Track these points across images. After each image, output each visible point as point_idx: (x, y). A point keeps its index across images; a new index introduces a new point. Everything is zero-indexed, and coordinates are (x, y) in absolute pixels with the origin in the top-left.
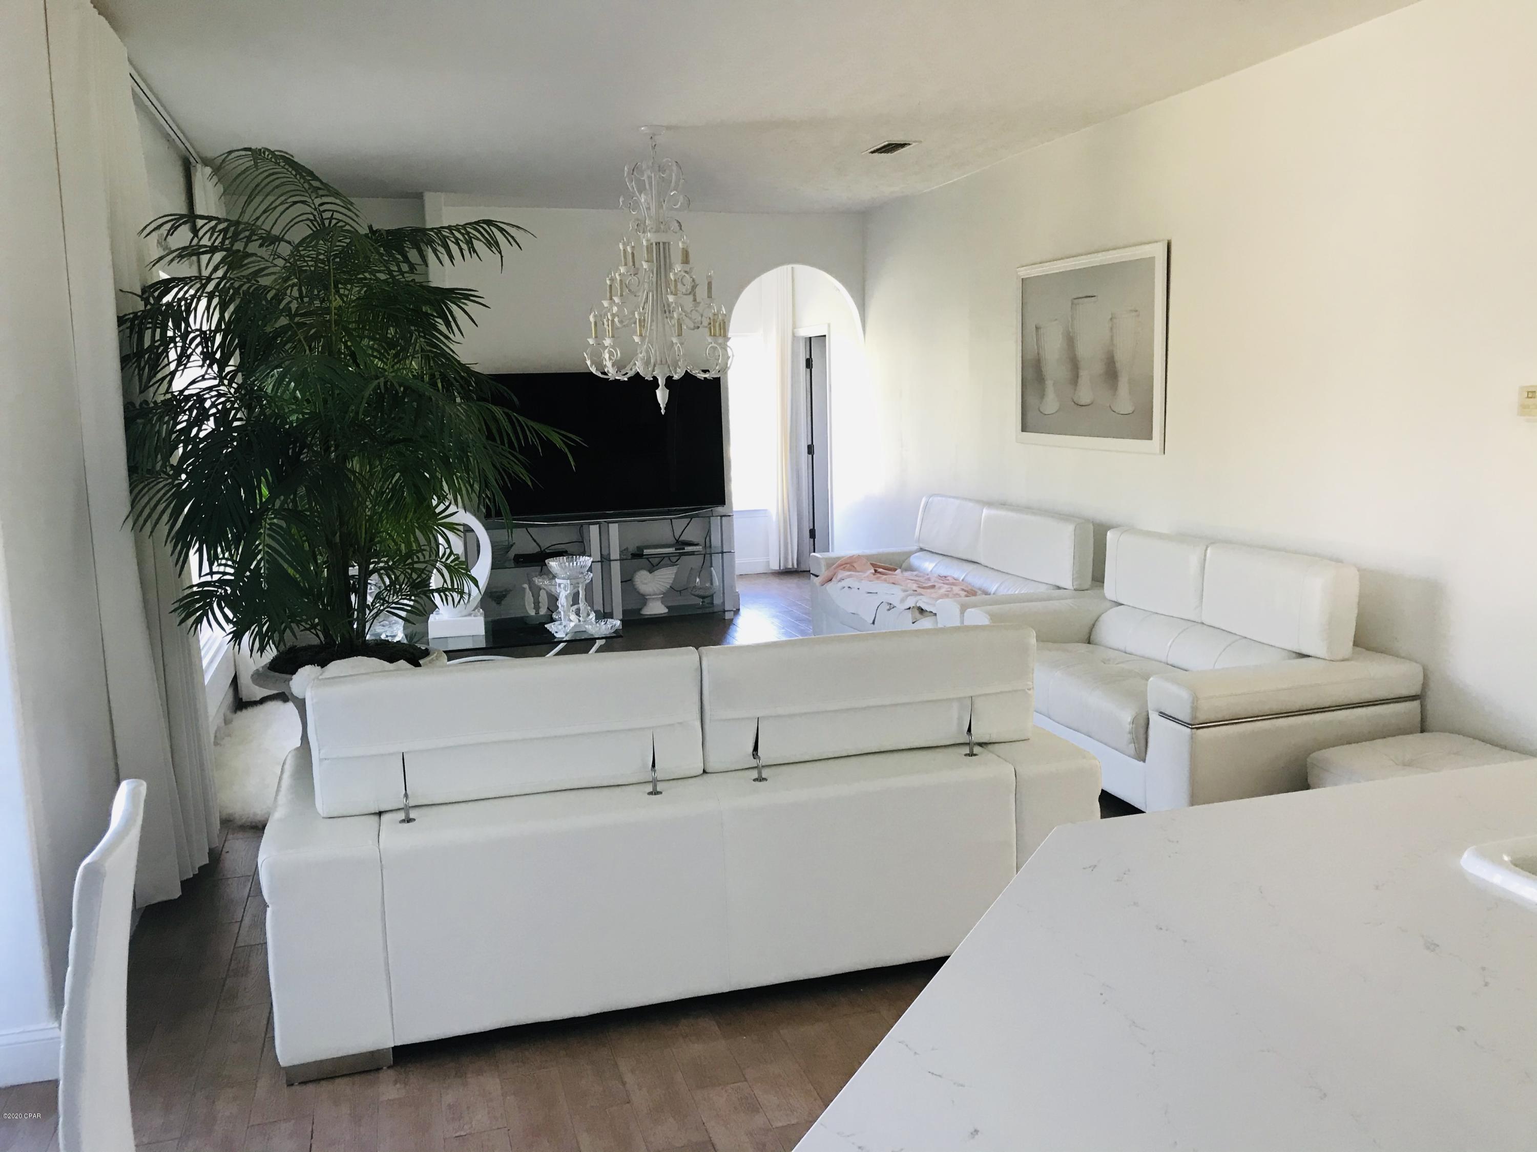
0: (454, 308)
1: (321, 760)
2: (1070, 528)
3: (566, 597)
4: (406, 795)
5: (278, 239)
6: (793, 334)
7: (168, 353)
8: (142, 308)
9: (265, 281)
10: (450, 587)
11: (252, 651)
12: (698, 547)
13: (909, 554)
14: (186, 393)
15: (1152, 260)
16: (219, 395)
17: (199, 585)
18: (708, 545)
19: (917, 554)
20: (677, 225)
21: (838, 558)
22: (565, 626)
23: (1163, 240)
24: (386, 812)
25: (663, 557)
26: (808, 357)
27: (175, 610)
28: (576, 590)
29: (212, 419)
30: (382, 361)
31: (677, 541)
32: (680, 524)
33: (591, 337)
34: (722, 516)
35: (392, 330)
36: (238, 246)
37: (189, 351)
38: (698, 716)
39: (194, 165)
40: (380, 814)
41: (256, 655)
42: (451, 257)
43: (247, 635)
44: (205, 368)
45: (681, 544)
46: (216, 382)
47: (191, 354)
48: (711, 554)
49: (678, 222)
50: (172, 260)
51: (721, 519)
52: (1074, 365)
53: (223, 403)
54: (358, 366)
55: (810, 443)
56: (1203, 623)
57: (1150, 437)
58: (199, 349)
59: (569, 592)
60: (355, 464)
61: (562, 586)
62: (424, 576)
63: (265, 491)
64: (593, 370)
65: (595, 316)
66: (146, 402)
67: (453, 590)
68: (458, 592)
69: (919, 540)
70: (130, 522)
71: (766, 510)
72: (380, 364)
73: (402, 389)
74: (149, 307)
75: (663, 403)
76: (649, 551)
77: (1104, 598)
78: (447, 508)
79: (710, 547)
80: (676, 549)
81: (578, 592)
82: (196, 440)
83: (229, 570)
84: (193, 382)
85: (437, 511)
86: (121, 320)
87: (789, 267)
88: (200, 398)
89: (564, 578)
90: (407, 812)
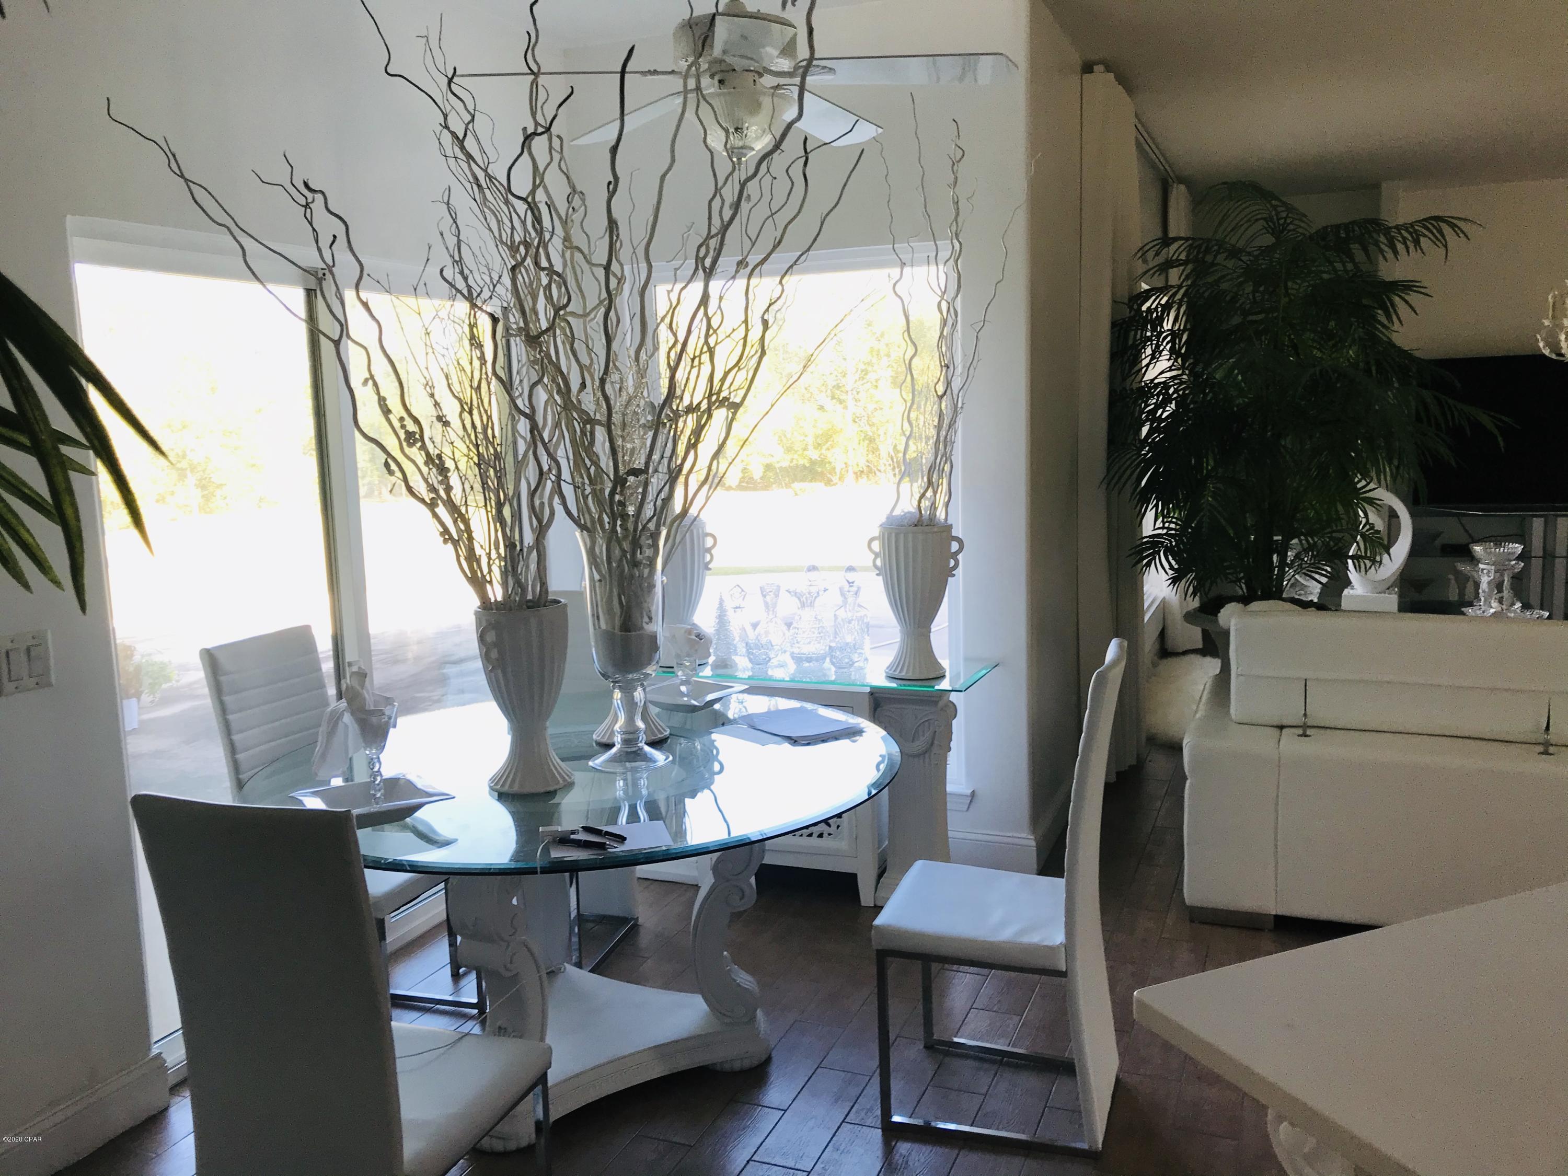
0: (1397, 299)
1: (1238, 675)
3: (1489, 583)
4: (1305, 715)
5: (1241, 251)
7: (1145, 349)
8: (1128, 315)
9: (1224, 286)
10: (1363, 554)
11: (1186, 595)
14: (1156, 381)
16: (1181, 383)
17: (1150, 537)
22: (1484, 612)
24: (1287, 726)
27: (1130, 555)
28: (1501, 579)
29: (1174, 402)
30: (1321, 352)
33: (1547, 318)
35: (1332, 323)
36: (1209, 258)
37: (1162, 348)
39: (1170, 184)
40: (1281, 727)
41: (1189, 599)
42: (1396, 252)
43: (1184, 581)
44: (1171, 362)
46: (1180, 372)
47: (1163, 350)
50: (1154, 273)
53: (1184, 389)
54: (1298, 355)
58: (1168, 347)
59: (1492, 578)
60: (1287, 442)
61: (1485, 571)
62: (1340, 545)
63: (1211, 462)
64: (1546, 352)
65: (1555, 297)
66: (1125, 389)
67: (1365, 557)
68: (1370, 560)
70: (1104, 486)
72: (1319, 354)
73: (1336, 375)
74: (1133, 313)
78: (1368, 484)
81: (1503, 581)
82: (1160, 420)
83: (1173, 526)
84: (1162, 372)
85: (1359, 486)
86: (1114, 324)
88: (1166, 385)
89: (1488, 564)
90: (1305, 729)
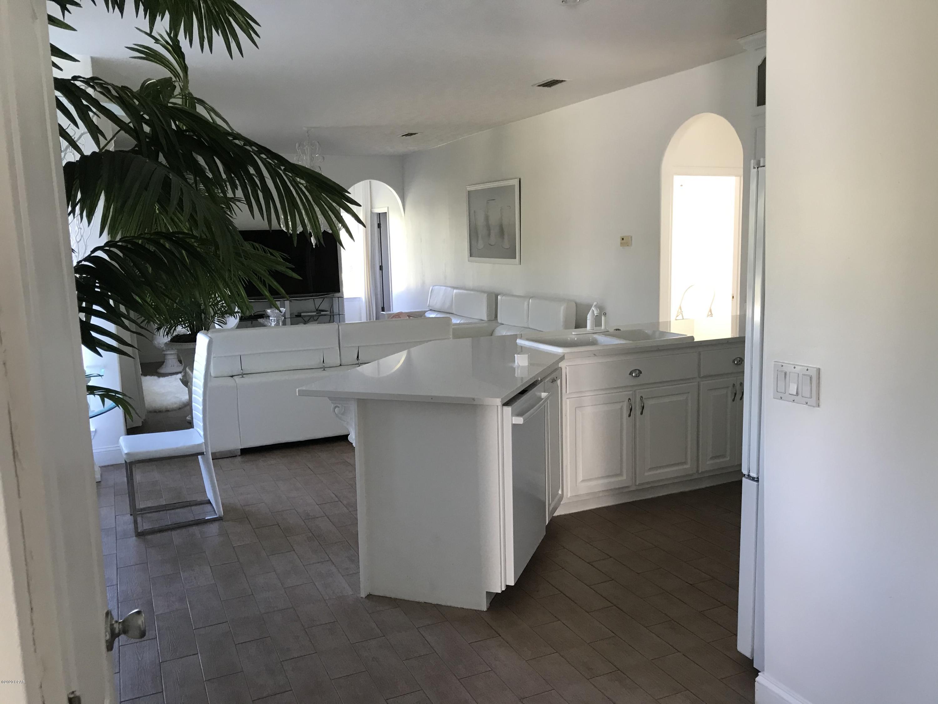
1: (214, 357)
2: (486, 295)
4: (243, 370)
6: (371, 211)
12: (327, 312)
13: (425, 312)
15: (514, 186)
18: (332, 311)
19: (429, 312)
20: (319, 168)
21: (394, 313)
23: (518, 178)
24: (234, 376)
25: (311, 317)
26: (379, 223)
28: (278, 323)
31: (317, 310)
32: (318, 301)
34: (338, 298)
38: (338, 345)
40: (232, 376)
45: (319, 311)
48: (333, 315)
49: (319, 167)
51: (338, 299)
52: (488, 227)
55: (381, 265)
56: (529, 328)
57: (515, 258)
59: (276, 323)
61: (273, 320)
64: (284, 229)
69: (429, 306)
71: (360, 298)
75: (314, 243)
76: (303, 314)
77: (498, 323)
79: (333, 313)
80: (317, 313)
87: (368, 181)
89: (273, 317)
90: (242, 375)
